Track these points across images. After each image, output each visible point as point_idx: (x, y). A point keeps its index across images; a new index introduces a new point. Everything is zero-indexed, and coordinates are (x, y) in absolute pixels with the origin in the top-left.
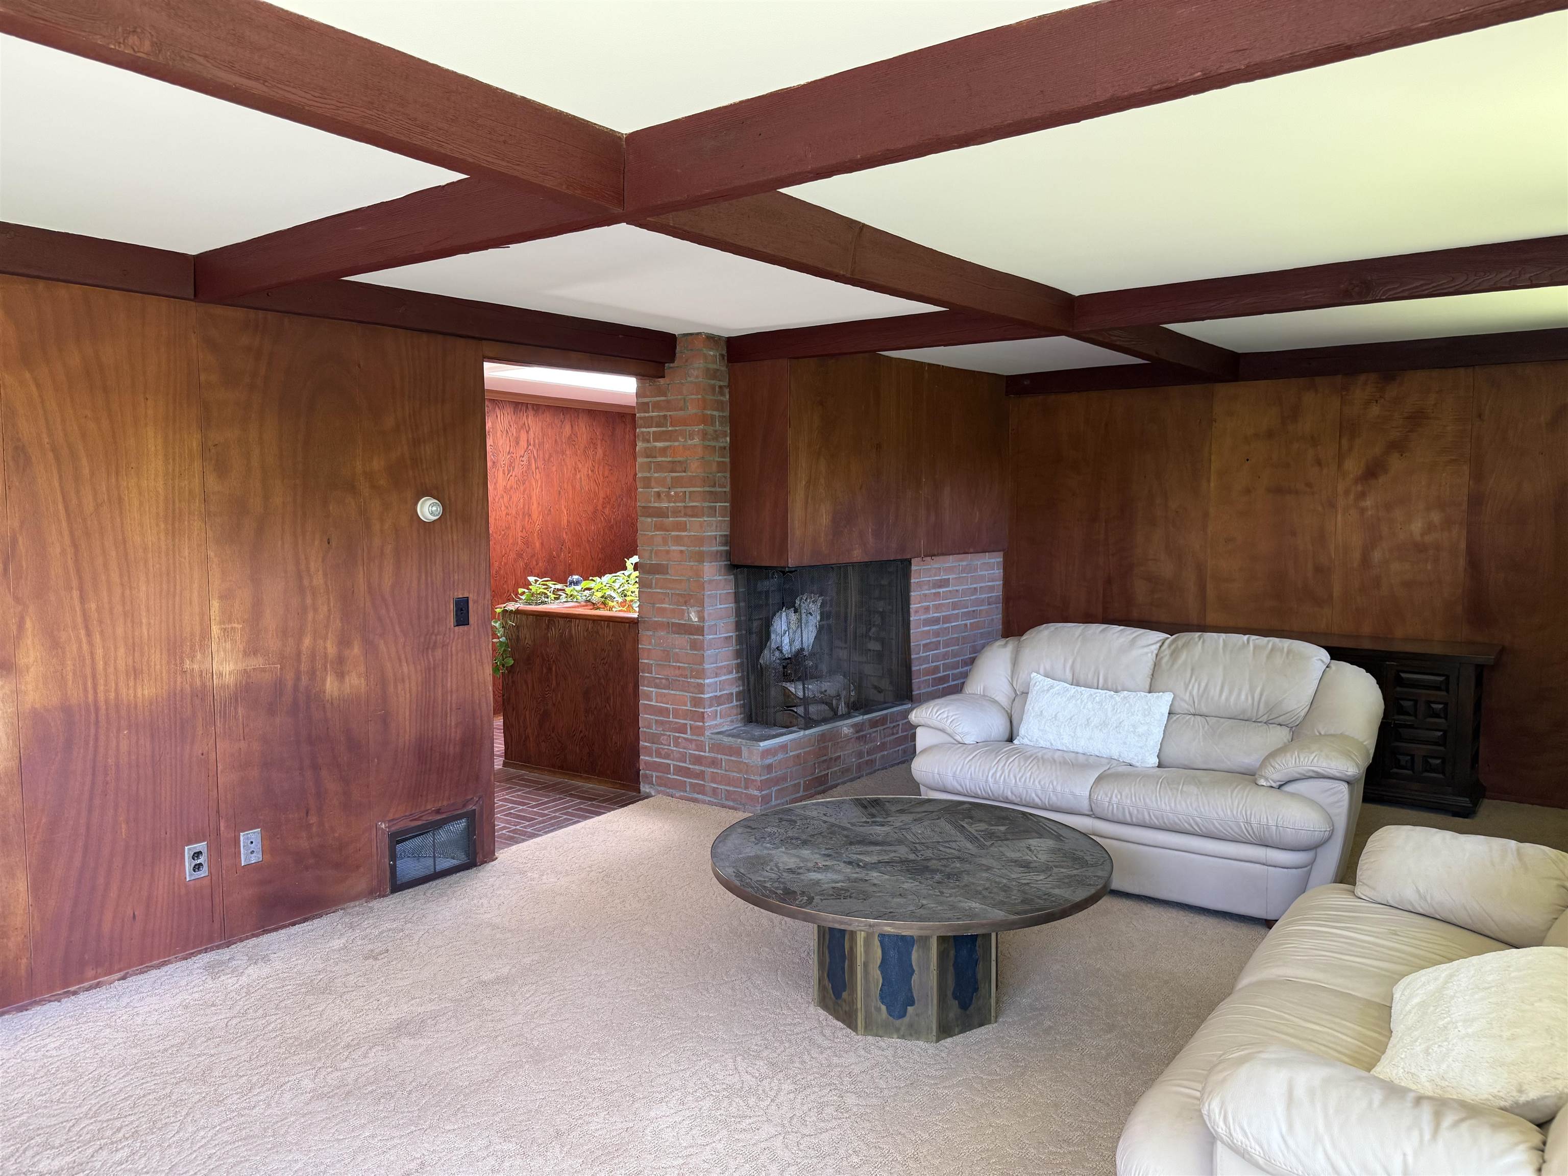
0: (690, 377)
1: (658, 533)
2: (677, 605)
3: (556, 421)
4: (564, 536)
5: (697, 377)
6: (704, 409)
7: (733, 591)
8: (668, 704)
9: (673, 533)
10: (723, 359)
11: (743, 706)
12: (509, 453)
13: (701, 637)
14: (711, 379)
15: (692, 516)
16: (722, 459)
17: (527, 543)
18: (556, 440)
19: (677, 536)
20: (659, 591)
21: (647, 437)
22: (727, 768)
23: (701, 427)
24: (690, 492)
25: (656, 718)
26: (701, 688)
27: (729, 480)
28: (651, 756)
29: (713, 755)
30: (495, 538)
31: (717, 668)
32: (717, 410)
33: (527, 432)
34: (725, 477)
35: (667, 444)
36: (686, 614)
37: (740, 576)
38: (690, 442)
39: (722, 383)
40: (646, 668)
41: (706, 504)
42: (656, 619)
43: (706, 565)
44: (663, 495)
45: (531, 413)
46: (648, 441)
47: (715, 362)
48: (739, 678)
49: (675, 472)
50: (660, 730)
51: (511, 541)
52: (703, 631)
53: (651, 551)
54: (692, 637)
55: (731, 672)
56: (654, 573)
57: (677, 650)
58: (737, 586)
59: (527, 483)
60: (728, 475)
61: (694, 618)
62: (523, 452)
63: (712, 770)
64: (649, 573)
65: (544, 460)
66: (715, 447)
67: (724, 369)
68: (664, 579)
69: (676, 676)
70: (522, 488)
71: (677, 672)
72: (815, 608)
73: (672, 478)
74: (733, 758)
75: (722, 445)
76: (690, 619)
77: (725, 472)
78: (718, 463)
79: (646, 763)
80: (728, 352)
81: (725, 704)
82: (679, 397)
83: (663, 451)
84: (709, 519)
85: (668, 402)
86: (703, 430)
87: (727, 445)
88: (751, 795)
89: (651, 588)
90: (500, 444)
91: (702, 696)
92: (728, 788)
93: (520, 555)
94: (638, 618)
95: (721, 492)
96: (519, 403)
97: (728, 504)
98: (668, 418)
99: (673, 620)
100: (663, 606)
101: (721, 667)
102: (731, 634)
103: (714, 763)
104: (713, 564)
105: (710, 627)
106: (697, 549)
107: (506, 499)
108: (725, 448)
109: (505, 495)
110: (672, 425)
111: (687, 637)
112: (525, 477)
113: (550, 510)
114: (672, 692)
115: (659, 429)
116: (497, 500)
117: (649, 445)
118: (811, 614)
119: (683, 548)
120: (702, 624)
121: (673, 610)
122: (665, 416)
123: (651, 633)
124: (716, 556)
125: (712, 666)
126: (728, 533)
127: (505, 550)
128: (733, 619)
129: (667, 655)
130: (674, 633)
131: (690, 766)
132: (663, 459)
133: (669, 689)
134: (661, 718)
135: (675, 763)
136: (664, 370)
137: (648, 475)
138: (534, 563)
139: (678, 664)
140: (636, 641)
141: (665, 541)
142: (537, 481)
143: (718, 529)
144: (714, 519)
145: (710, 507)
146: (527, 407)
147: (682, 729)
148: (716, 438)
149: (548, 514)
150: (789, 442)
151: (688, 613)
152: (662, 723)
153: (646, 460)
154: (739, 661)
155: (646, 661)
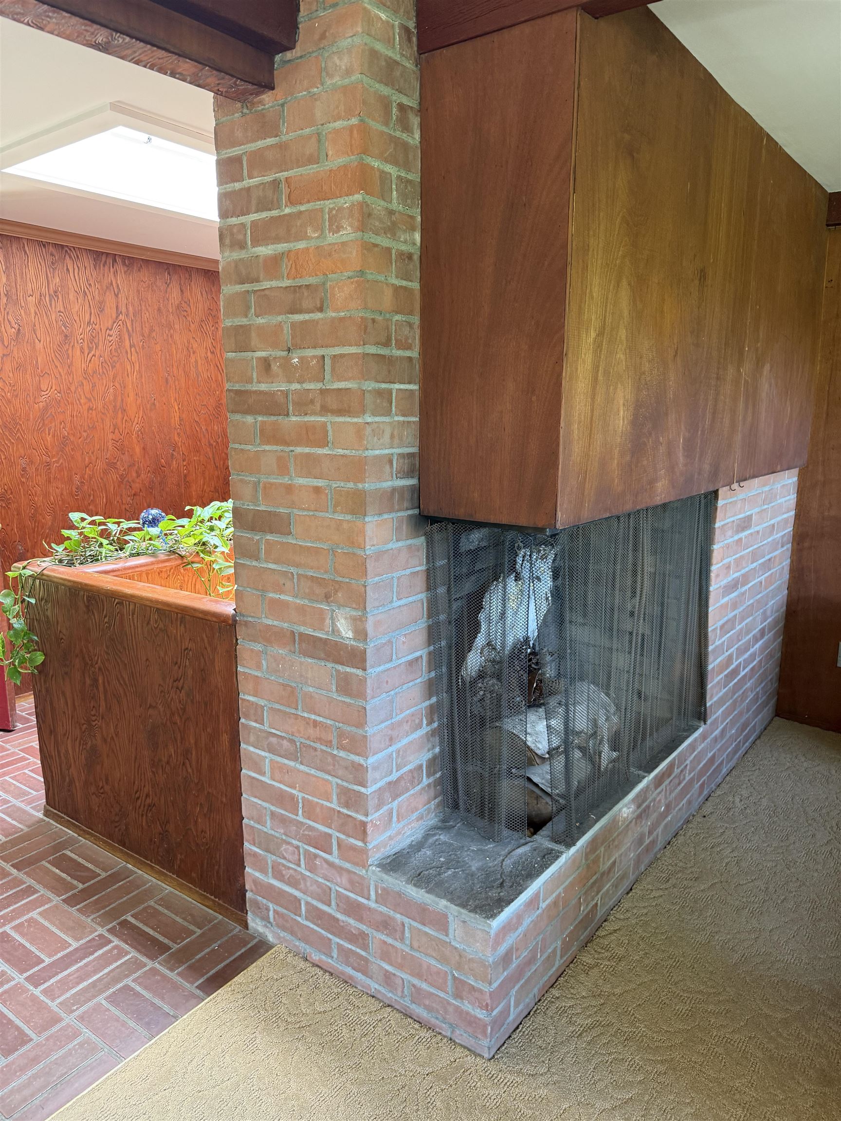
0: (331, 76)
1: (267, 448)
2: (310, 600)
3: (159, 283)
4: (177, 438)
5: (348, 72)
6: (365, 151)
7: (424, 568)
8: (295, 788)
9: (299, 450)
10: (409, 40)
11: (439, 782)
12: (89, 323)
13: (359, 672)
14: (380, 82)
15: (340, 412)
16: (404, 283)
17: (121, 449)
18: (159, 310)
19: (308, 455)
20: (271, 566)
21: (240, 237)
22: (416, 945)
23: (358, 197)
24: (334, 357)
25: (273, 808)
26: (358, 774)
27: (418, 332)
28: (264, 871)
29: (383, 909)
30: (72, 443)
31: (392, 727)
32: (394, 162)
33: (117, 296)
34: (411, 325)
35: (282, 247)
36: (328, 622)
37: (437, 537)
38: (332, 238)
39: (405, 101)
40: (252, 712)
41: (370, 385)
42: (270, 622)
43: (371, 520)
44: (275, 367)
45: (120, 267)
46: (242, 246)
47: (390, 42)
48: (433, 733)
49: (300, 311)
50: (279, 833)
51: (97, 446)
52: (364, 660)
53: (256, 485)
54: (340, 668)
55: (420, 726)
56: (263, 531)
57: (311, 689)
58: (431, 558)
59: (118, 365)
60: (416, 320)
61: (346, 631)
62: (110, 322)
63: (384, 937)
64: (253, 529)
65: (143, 336)
66: (388, 250)
67: (409, 65)
68: (282, 543)
69: (308, 738)
70: (111, 374)
71: (311, 731)
72: (544, 569)
73: (293, 325)
74: (427, 929)
75: (404, 248)
76: (335, 631)
77: (411, 313)
78: (397, 289)
79: (256, 882)
80: (419, 26)
81: (407, 790)
82: (307, 131)
83: (273, 264)
84: (377, 419)
85: (282, 147)
86: (362, 205)
87: (416, 251)
88: (468, 1013)
89: (257, 559)
90: (74, 311)
91: (363, 790)
92: (416, 981)
93: (112, 465)
94: (234, 616)
95: (402, 358)
96: (103, 253)
97: (414, 387)
98: (283, 185)
99: (302, 629)
100: (283, 597)
101: (400, 724)
102: (418, 654)
103: (385, 925)
104: (386, 516)
105: (378, 649)
106: (351, 485)
107: (87, 388)
108: (410, 257)
109: (85, 382)
110: (291, 202)
111: (330, 665)
112: (115, 358)
113: (154, 404)
114: (302, 768)
115: (264, 215)
116: (73, 389)
117: (243, 255)
118: (539, 579)
119: (320, 483)
120: (361, 645)
121: (301, 610)
122: (276, 183)
123: (258, 647)
124: (389, 499)
125: (383, 725)
126: (415, 450)
127: (90, 458)
128: (422, 624)
129: (290, 696)
130: (306, 654)
131: (339, 916)
132: (274, 284)
133: (296, 759)
134: (283, 812)
135: (309, 899)
136: (271, 70)
137: (244, 321)
138: (134, 475)
139: (313, 717)
140: (232, 658)
141: (283, 467)
142: (132, 364)
143: (396, 441)
144: (387, 419)
145: (379, 393)
146: (115, 261)
147: (322, 843)
148: (391, 230)
149: (151, 410)
150: (572, 229)
151: (332, 619)
152: (283, 821)
153: (239, 288)
154: (434, 699)
155: (251, 698)
